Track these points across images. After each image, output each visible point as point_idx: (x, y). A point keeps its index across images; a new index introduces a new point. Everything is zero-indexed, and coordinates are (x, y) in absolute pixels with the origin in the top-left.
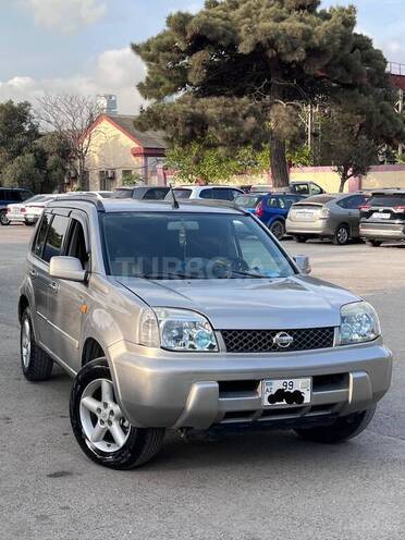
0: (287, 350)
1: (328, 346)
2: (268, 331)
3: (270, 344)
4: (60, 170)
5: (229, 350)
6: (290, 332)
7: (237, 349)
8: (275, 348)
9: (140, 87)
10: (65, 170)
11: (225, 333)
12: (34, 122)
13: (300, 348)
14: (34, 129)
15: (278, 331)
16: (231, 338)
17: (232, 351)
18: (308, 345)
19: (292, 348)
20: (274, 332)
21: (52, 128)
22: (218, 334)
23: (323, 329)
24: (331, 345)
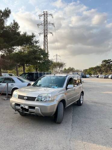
8: (24, 99)
11: (19, 95)
17: (19, 98)
18: (30, 100)
19: (27, 100)
20: (25, 96)
24: (34, 101)
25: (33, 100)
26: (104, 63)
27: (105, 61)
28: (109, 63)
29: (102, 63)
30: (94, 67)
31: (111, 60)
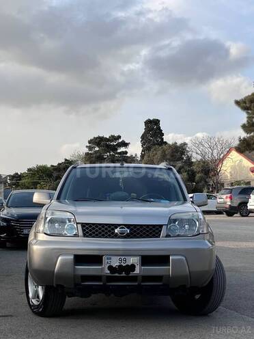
0: (125, 237)
1: (157, 237)
2: (113, 225)
3: (113, 233)
4: (203, 182)
5: (85, 235)
6: (128, 226)
7: (91, 236)
8: (116, 236)
9: (244, 127)
10: (206, 182)
11: (83, 225)
12: (189, 154)
13: (135, 237)
14: (189, 158)
15: (119, 225)
16: (87, 228)
17: (87, 237)
18: (141, 235)
19: (128, 236)
20: (116, 226)
21: (199, 158)
22: (79, 226)
23: (154, 226)
24: (159, 236)
25: (154, 236)
26: (97, 149)
27: (98, 141)
28: (114, 148)
29: (90, 148)
30: (56, 164)
31: (119, 137)
